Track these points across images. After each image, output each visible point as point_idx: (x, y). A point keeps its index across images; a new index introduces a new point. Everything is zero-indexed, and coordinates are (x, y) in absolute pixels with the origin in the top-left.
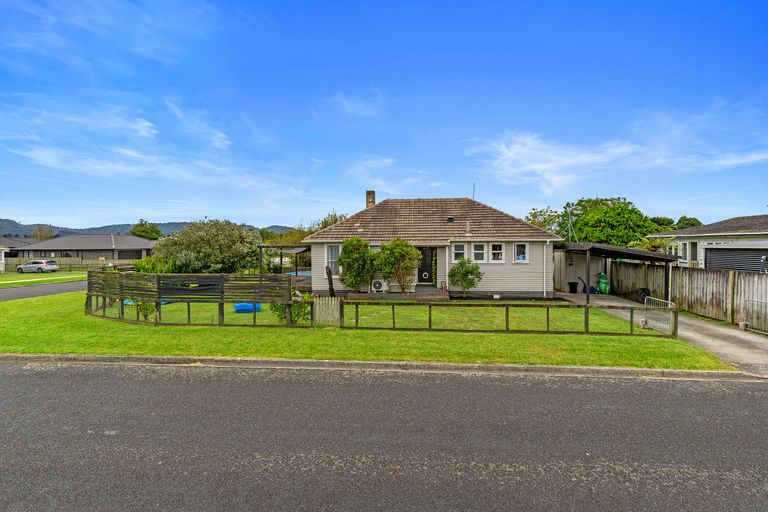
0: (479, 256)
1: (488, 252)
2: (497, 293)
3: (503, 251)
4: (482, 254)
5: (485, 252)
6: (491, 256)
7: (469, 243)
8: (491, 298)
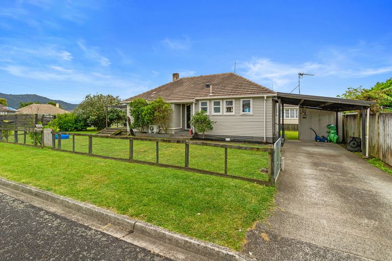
0: (217, 110)
1: (223, 106)
2: (228, 137)
3: (234, 106)
4: (220, 108)
5: (221, 106)
6: (225, 110)
7: (210, 100)
8: (224, 140)
